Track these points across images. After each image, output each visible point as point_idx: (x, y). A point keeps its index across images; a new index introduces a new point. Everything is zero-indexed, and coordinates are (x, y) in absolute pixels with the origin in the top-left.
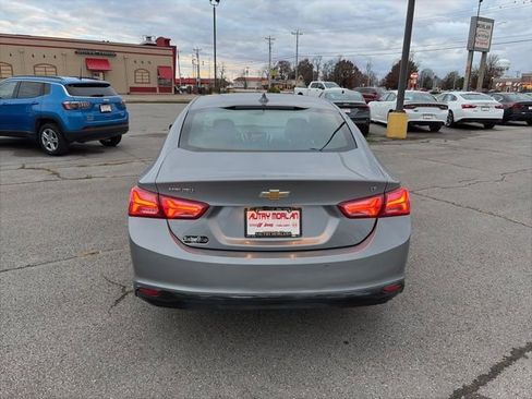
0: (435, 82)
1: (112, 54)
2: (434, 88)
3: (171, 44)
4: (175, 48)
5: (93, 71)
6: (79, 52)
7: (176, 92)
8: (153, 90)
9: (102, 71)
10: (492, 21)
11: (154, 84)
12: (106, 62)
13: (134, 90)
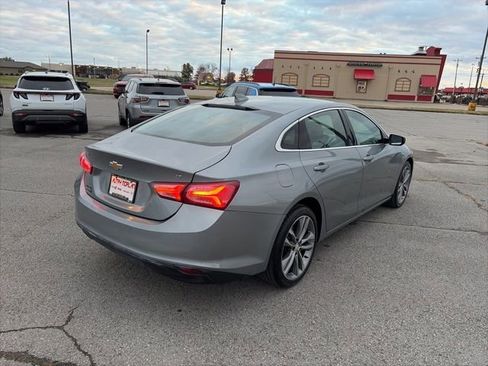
1: (379, 65)
3: (442, 53)
4: (444, 57)
5: (359, 80)
6: (350, 64)
7: (436, 101)
8: (410, 98)
9: (367, 80)
11: (414, 92)
12: (371, 72)
13: (391, 97)
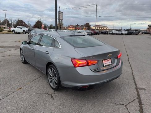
0: (48, 27)
2: (48, 29)
10: (62, 13)
